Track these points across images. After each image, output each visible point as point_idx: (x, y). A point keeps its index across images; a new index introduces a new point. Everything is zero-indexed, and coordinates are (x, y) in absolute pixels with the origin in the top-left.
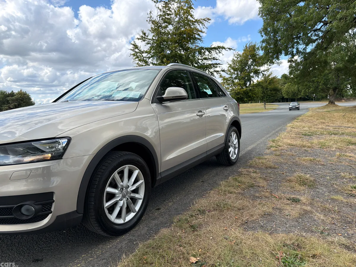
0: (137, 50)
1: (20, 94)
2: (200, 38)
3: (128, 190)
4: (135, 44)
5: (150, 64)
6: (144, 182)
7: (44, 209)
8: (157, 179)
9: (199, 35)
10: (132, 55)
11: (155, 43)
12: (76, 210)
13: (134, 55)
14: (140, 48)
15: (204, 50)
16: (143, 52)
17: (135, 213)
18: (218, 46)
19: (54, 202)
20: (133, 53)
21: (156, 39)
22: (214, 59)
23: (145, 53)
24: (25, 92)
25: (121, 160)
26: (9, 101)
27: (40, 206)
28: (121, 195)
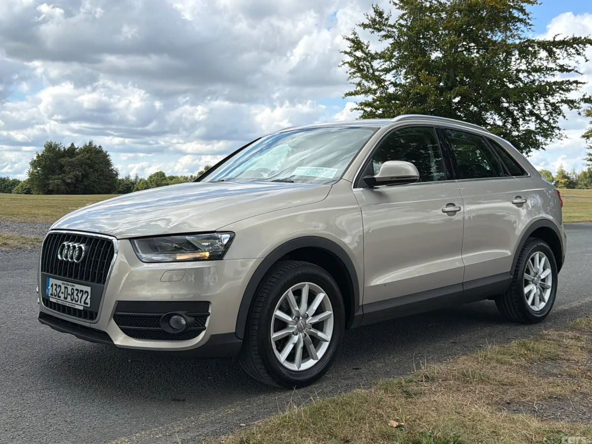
0: (359, 54)
1: (88, 152)
2: (525, 17)
3: (307, 321)
4: (357, 38)
5: (390, 86)
6: (333, 314)
7: (197, 324)
8: (356, 315)
9: (522, 10)
10: (347, 65)
11: (405, 35)
12: (235, 333)
13: (351, 65)
14: (367, 48)
15: (533, 47)
16: (373, 58)
17: (316, 361)
18: (575, 36)
19: (209, 314)
20: (349, 59)
21: (409, 24)
22: (563, 69)
23: (380, 59)
24: (100, 147)
25: (299, 272)
26: (64, 166)
27: (193, 319)
28: (296, 326)
